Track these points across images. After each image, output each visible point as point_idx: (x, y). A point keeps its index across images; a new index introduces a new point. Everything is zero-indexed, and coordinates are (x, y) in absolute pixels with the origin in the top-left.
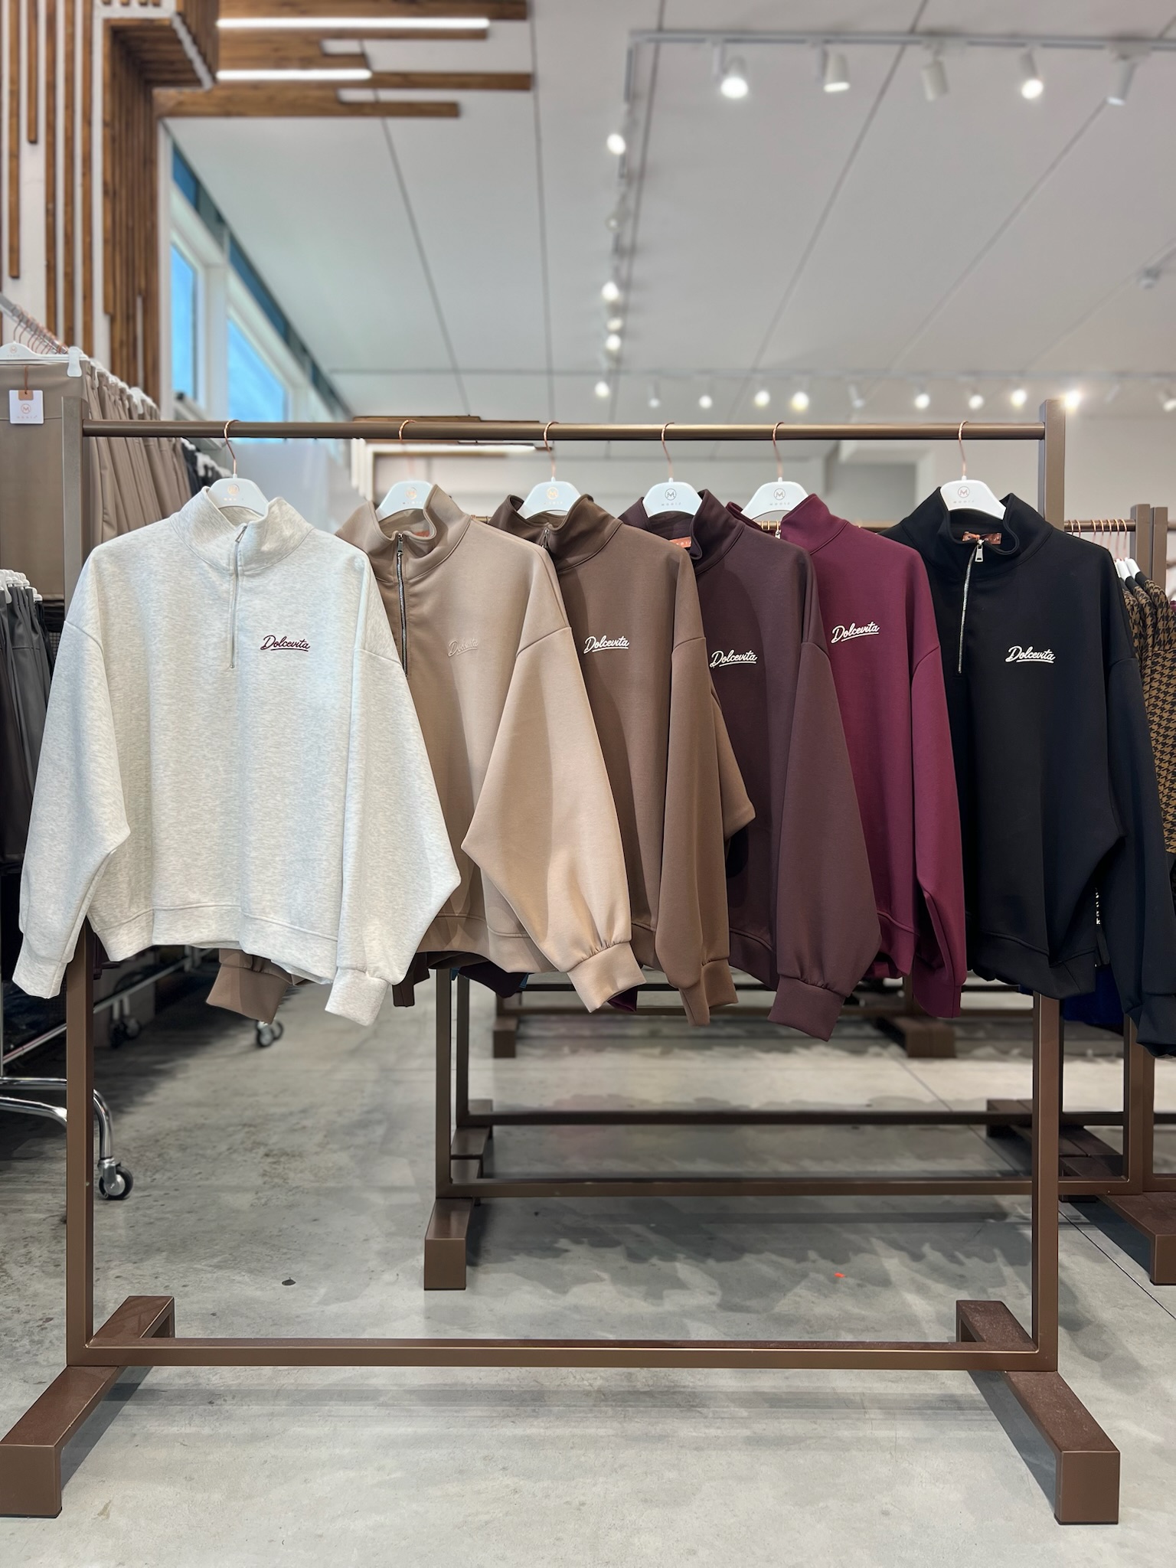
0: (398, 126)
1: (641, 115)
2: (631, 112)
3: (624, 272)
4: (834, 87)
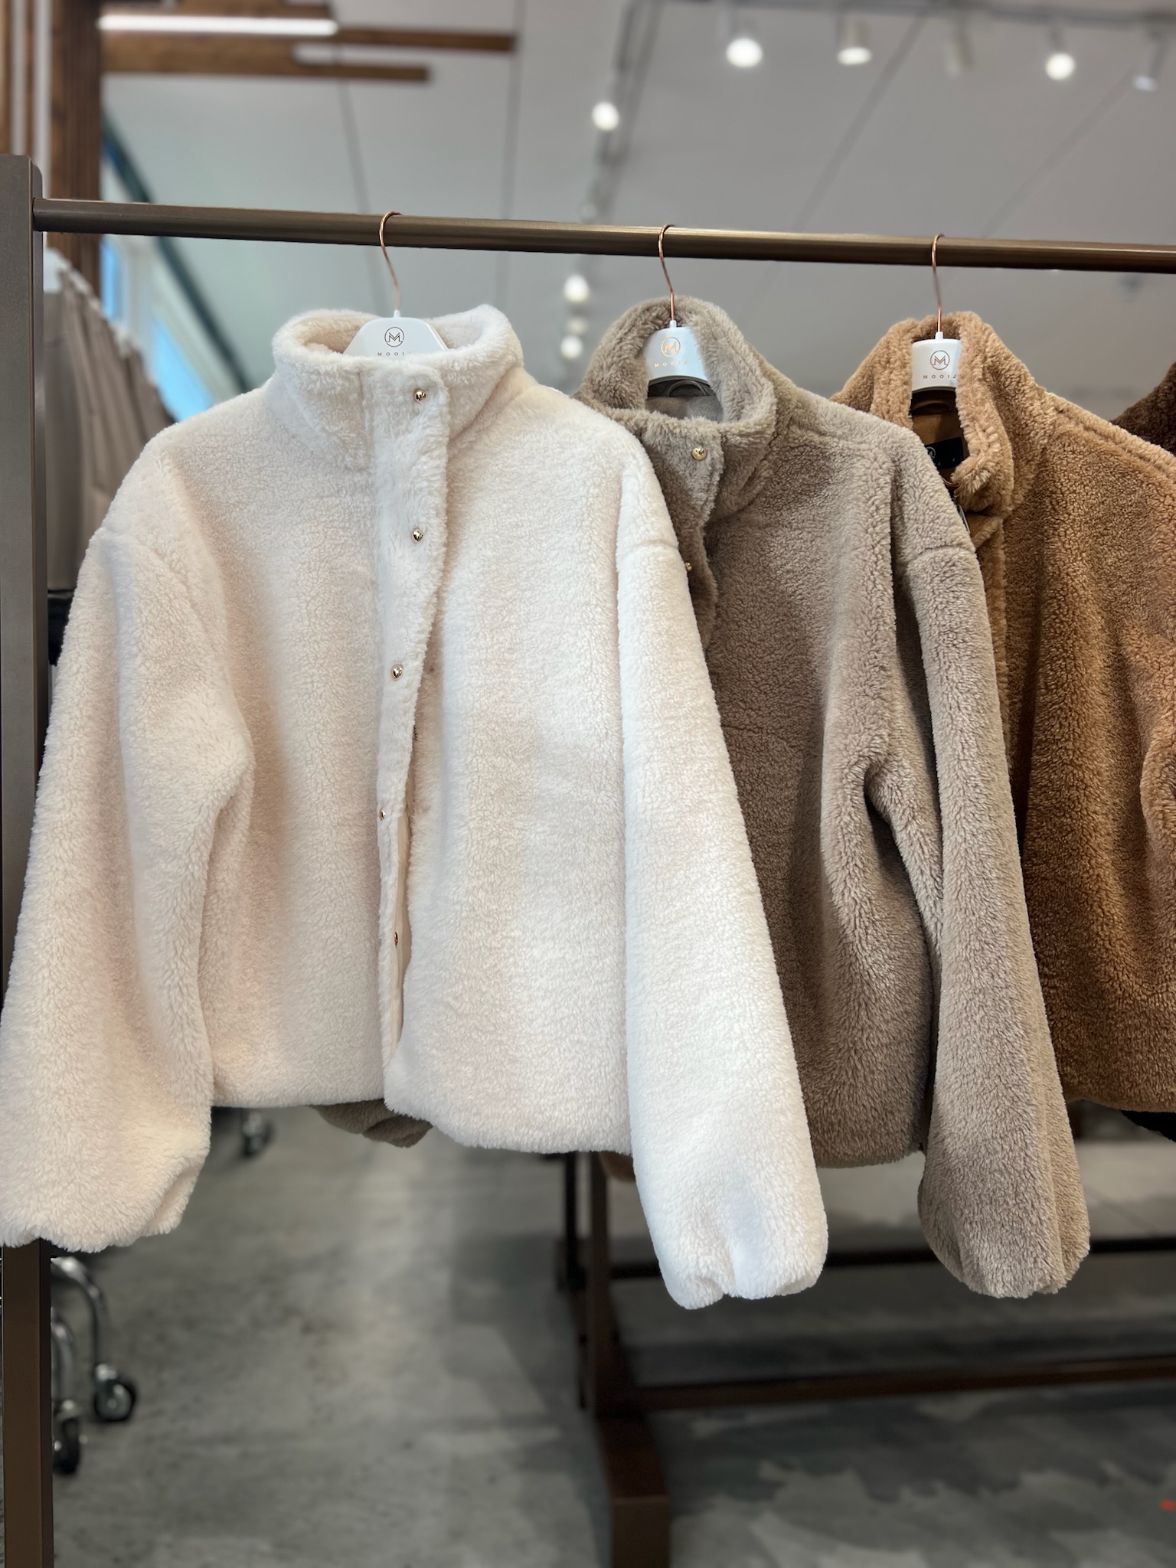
4: (854, 56)
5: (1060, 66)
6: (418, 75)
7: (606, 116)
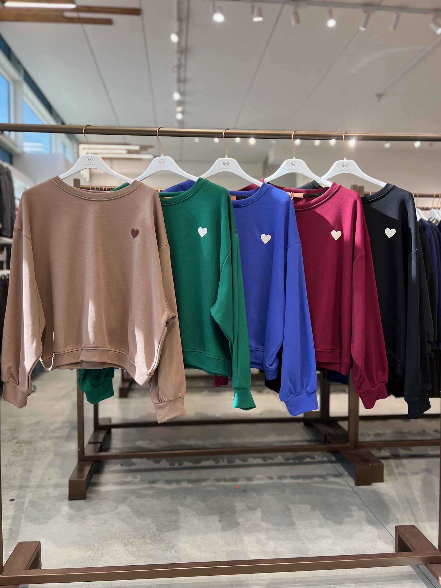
0: (88, 27)
1: (184, 27)
2: (180, 25)
3: (182, 88)
4: (257, 19)
5: (331, 23)
6: (109, 22)
7: (174, 38)
